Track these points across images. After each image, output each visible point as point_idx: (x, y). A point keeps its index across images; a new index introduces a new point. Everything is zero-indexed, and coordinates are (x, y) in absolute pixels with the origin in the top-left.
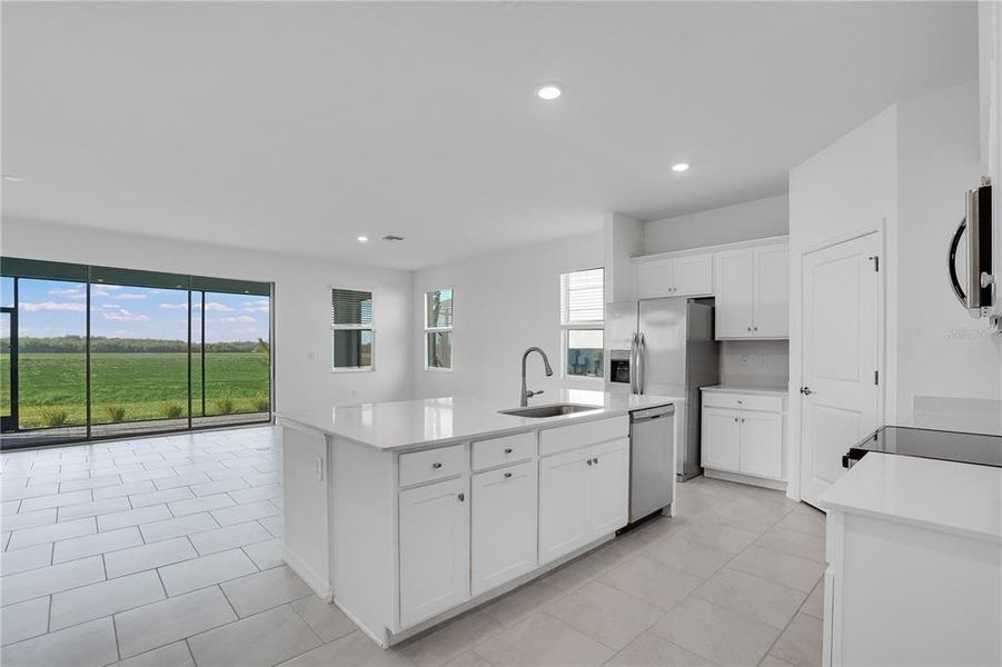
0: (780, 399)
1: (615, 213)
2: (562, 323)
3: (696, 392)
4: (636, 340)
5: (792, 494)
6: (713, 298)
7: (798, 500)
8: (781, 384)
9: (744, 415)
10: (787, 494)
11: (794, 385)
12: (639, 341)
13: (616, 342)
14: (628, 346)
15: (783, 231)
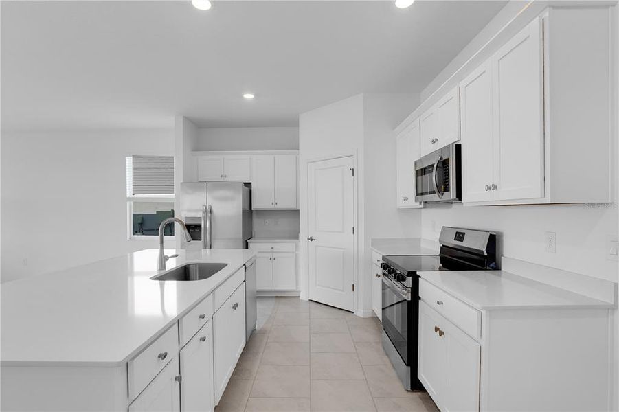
0: (294, 245)
1: (184, 117)
2: (128, 196)
3: (245, 243)
4: (206, 210)
5: (304, 297)
6: (251, 183)
7: (307, 300)
8: (295, 235)
9: (275, 255)
10: (301, 298)
11: (303, 235)
12: (208, 211)
13: (189, 211)
14: (200, 215)
15: (296, 148)
